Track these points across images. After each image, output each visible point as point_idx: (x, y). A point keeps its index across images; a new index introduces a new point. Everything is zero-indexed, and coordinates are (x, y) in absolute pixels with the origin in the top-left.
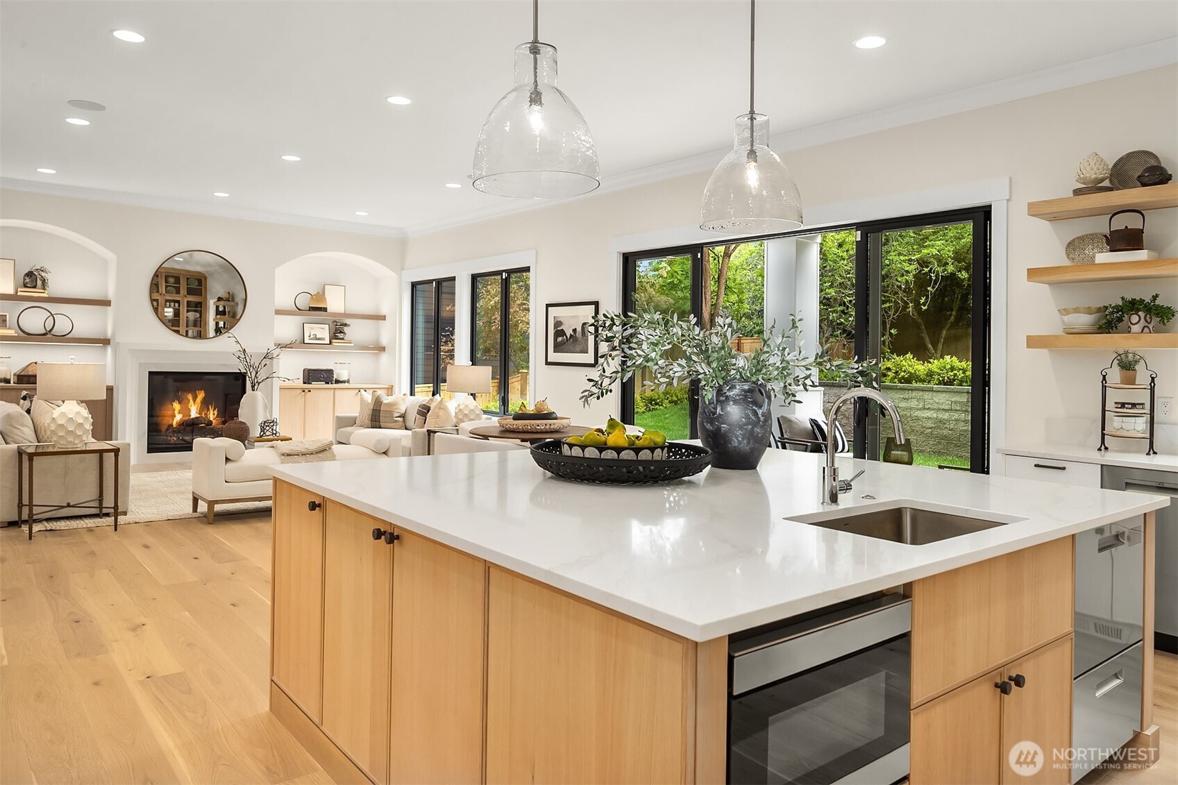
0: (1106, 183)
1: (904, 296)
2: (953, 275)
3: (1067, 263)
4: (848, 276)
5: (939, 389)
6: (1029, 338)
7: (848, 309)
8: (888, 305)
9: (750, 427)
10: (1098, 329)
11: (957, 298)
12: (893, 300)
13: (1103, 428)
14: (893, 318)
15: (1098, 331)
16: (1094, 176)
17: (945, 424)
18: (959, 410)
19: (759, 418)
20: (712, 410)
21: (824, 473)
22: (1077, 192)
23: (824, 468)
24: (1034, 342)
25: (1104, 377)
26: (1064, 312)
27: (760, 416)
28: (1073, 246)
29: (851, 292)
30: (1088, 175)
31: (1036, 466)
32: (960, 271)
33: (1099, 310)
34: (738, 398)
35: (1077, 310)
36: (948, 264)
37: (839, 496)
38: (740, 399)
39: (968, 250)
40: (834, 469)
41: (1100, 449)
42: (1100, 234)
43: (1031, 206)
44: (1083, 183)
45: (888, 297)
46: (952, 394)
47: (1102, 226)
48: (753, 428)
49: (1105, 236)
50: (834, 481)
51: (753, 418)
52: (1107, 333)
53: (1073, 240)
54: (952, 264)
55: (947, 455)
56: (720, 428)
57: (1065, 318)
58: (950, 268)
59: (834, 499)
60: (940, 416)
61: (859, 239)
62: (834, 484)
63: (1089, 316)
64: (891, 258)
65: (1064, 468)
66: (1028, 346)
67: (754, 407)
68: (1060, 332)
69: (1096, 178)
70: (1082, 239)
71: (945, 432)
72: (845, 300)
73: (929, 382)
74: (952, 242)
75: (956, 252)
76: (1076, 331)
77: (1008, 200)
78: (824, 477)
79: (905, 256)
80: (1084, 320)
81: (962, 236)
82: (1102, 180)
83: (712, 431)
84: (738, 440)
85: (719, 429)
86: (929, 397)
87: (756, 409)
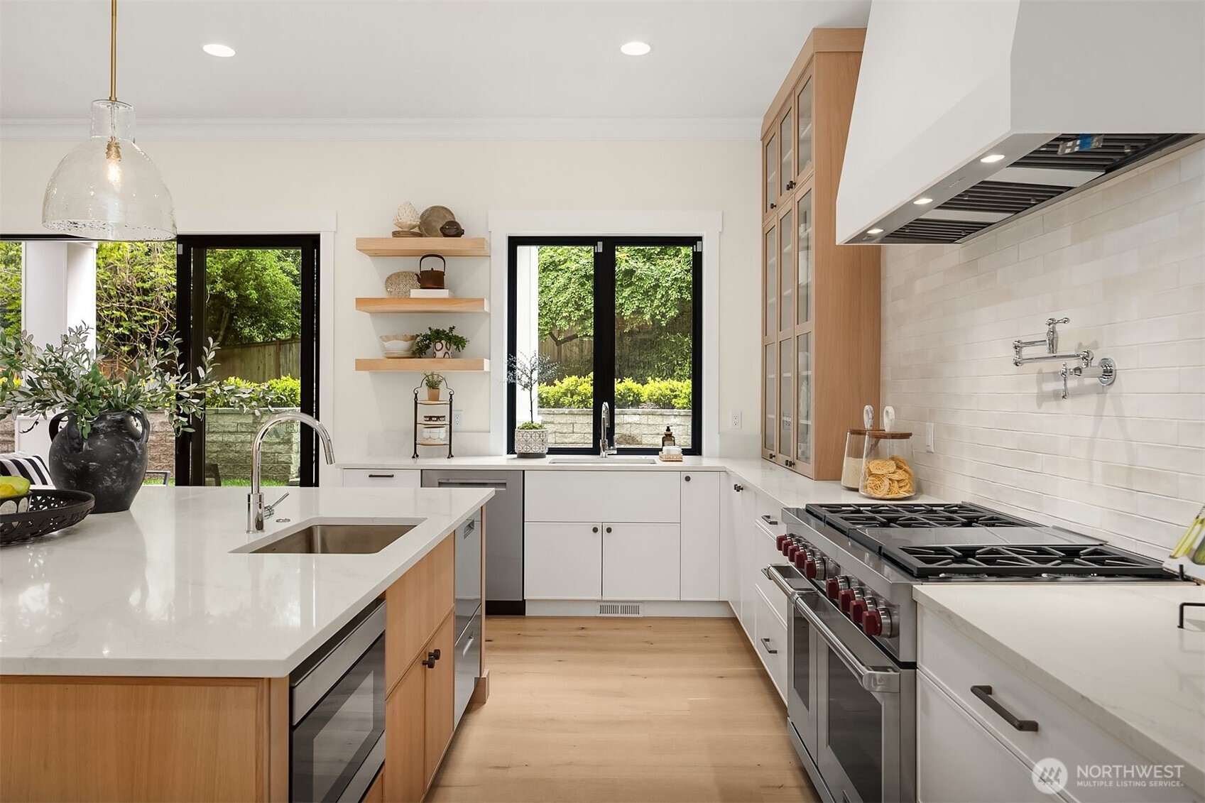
0: (416, 230)
1: (171, 313)
2: (221, 293)
3: (384, 295)
4: (105, 286)
5: (225, 412)
6: (358, 361)
7: (104, 324)
8: (152, 322)
9: (127, 462)
10: (413, 353)
11: (225, 317)
12: (158, 317)
13: (415, 440)
14: (158, 336)
15: (412, 356)
16: (409, 223)
17: (230, 447)
18: (245, 432)
19: (136, 451)
20: (76, 446)
21: (249, 501)
22: (395, 234)
23: (249, 496)
24: (361, 365)
25: (416, 394)
26: (387, 338)
27: (137, 449)
28: (391, 280)
29: (108, 305)
30: (405, 221)
31: (370, 476)
32: (228, 290)
33: (414, 338)
34: (109, 430)
35: (396, 338)
36: (217, 282)
37: (265, 522)
38: (112, 432)
39: (237, 270)
40: (260, 496)
41: (413, 457)
42: (413, 273)
43: (359, 241)
44: (400, 227)
45: (152, 313)
46: (238, 416)
47: (413, 266)
48: (129, 464)
49: (417, 275)
50: (260, 508)
51: (130, 451)
52: (419, 358)
53: (391, 276)
54: (221, 282)
55: (235, 477)
56: (88, 466)
57: (386, 344)
58: (219, 287)
59: (260, 526)
60: (226, 439)
61: (181, 252)
62: (260, 511)
63: (405, 342)
64: (156, 270)
65: (392, 476)
66: (357, 369)
67: (130, 440)
68: (379, 355)
69: (410, 224)
70: (398, 275)
71: (231, 455)
72: (102, 314)
73: (213, 404)
74: (220, 260)
75: (224, 271)
76: (395, 355)
77: (335, 232)
78: (249, 505)
79: (171, 269)
80: (401, 346)
81: (231, 255)
82: (414, 227)
83: (75, 472)
84: (112, 479)
85: (86, 467)
86: (214, 420)
87: (133, 441)
